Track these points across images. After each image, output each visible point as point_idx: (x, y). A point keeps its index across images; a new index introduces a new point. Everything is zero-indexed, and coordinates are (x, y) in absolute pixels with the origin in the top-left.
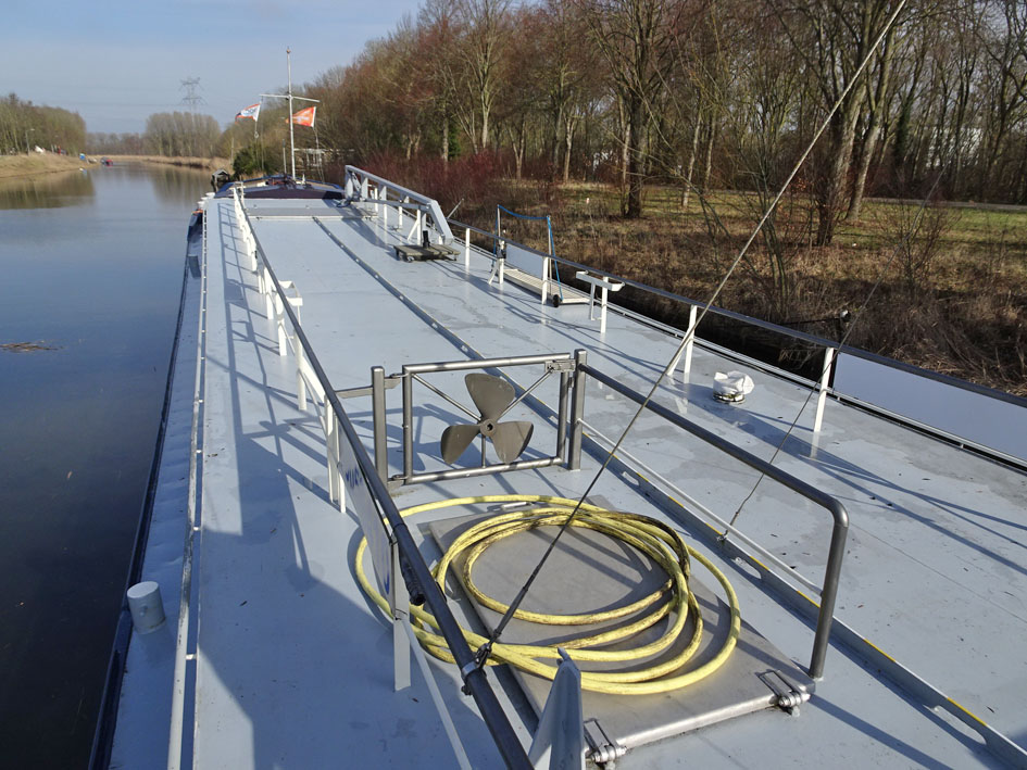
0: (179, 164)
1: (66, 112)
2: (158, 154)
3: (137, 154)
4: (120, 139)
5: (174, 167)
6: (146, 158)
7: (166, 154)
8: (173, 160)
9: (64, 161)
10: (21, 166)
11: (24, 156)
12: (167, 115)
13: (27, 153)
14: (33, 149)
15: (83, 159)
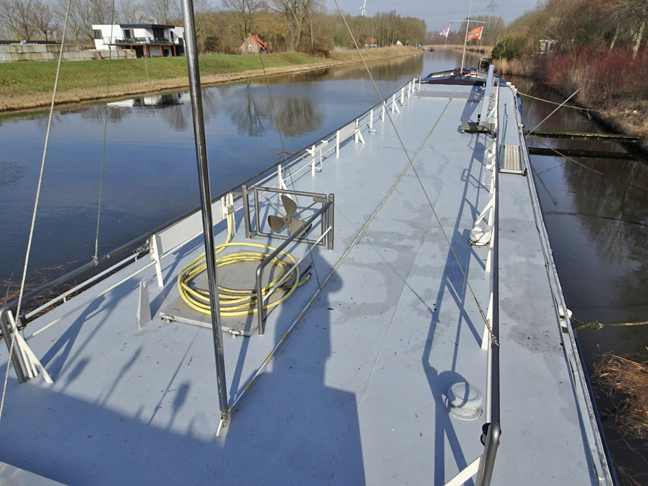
0: (472, 50)
1: (418, 20)
3: (452, 44)
6: (455, 46)
8: (469, 48)
9: (409, 50)
11: (388, 48)
13: (392, 45)
14: (395, 43)
15: (419, 48)
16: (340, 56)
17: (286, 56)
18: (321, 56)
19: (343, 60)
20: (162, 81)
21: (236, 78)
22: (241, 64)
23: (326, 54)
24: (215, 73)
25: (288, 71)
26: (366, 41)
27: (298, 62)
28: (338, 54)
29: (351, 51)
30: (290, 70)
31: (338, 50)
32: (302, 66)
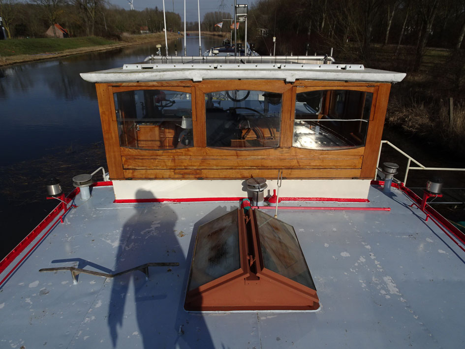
0: (214, 35)
2: (207, 31)
4: (194, 24)
5: (212, 36)
7: (210, 31)
8: (212, 33)
9: (172, 35)
10: (158, 37)
11: (159, 33)
12: (212, 13)
13: (160, 32)
15: (179, 34)
16: (129, 39)
17: (89, 39)
18: (116, 39)
19: (131, 42)
20: (12, 57)
21: (63, 55)
22: (59, 45)
23: (119, 38)
24: (45, 52)
25: (97, 50)
26: (141, 28)
27: (100, 44)
28: (127, 38)
29: (135, 36)
30: (99, 49)
31: (125, 34)
32: (105, 46)
